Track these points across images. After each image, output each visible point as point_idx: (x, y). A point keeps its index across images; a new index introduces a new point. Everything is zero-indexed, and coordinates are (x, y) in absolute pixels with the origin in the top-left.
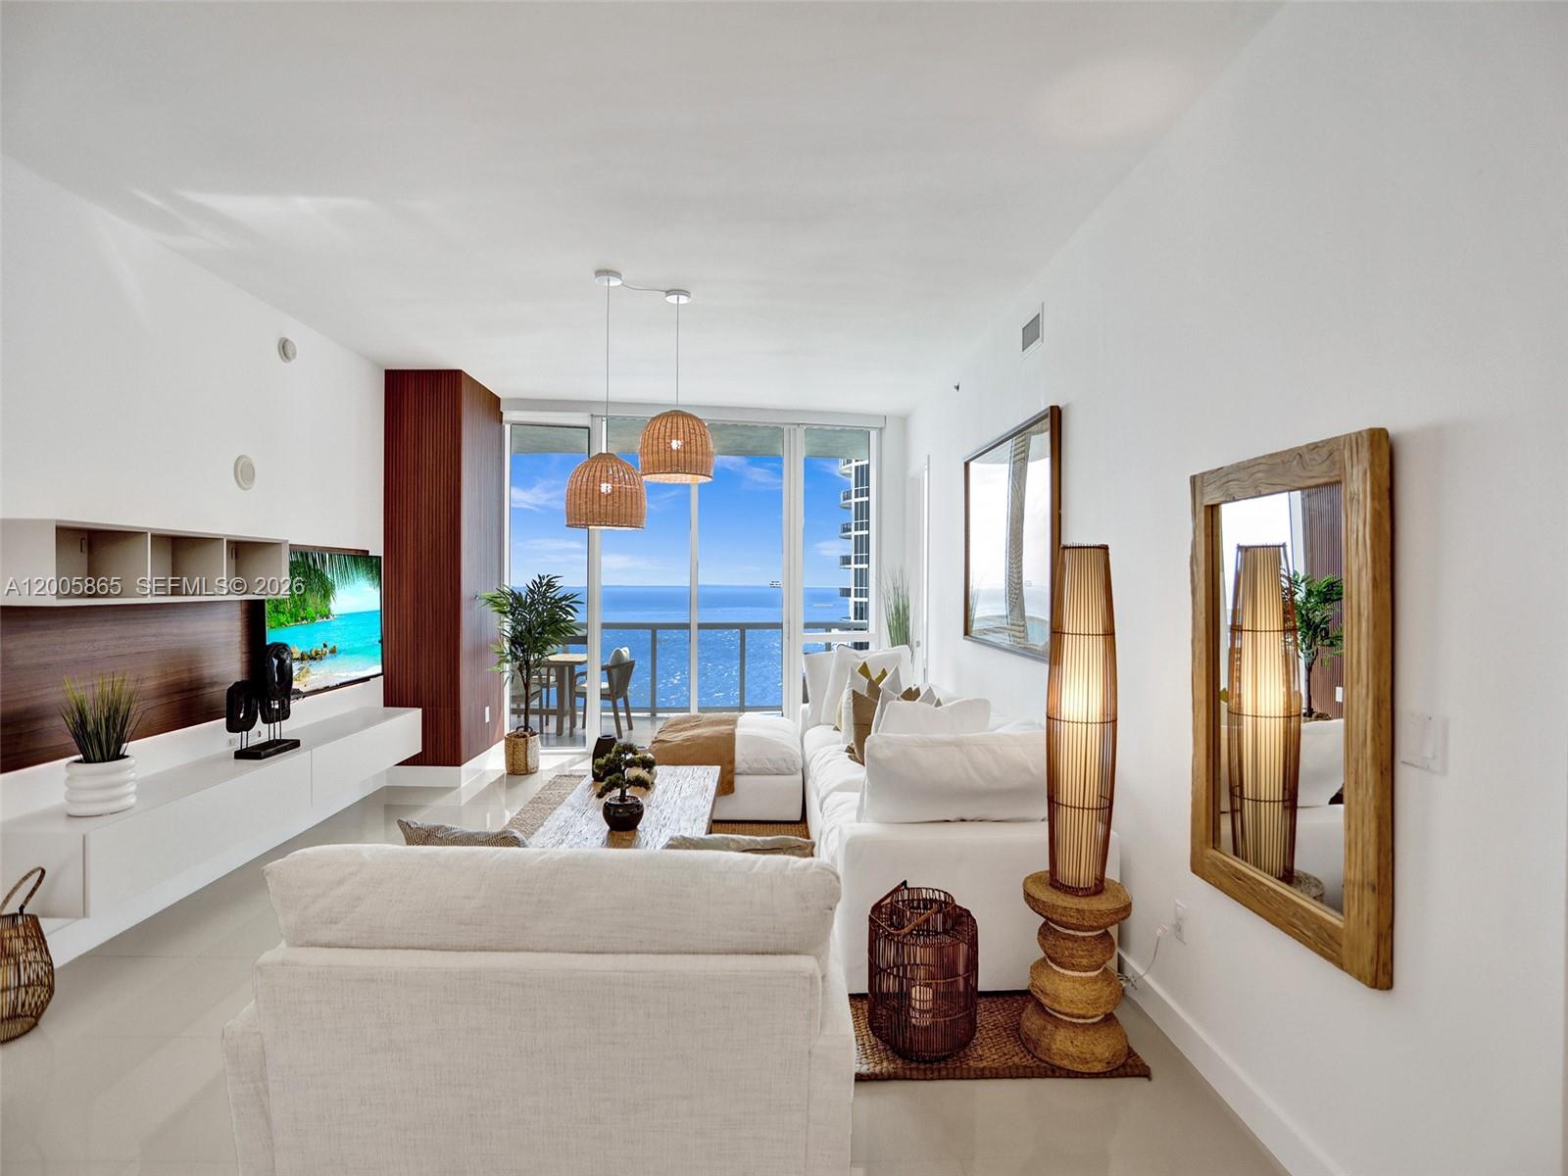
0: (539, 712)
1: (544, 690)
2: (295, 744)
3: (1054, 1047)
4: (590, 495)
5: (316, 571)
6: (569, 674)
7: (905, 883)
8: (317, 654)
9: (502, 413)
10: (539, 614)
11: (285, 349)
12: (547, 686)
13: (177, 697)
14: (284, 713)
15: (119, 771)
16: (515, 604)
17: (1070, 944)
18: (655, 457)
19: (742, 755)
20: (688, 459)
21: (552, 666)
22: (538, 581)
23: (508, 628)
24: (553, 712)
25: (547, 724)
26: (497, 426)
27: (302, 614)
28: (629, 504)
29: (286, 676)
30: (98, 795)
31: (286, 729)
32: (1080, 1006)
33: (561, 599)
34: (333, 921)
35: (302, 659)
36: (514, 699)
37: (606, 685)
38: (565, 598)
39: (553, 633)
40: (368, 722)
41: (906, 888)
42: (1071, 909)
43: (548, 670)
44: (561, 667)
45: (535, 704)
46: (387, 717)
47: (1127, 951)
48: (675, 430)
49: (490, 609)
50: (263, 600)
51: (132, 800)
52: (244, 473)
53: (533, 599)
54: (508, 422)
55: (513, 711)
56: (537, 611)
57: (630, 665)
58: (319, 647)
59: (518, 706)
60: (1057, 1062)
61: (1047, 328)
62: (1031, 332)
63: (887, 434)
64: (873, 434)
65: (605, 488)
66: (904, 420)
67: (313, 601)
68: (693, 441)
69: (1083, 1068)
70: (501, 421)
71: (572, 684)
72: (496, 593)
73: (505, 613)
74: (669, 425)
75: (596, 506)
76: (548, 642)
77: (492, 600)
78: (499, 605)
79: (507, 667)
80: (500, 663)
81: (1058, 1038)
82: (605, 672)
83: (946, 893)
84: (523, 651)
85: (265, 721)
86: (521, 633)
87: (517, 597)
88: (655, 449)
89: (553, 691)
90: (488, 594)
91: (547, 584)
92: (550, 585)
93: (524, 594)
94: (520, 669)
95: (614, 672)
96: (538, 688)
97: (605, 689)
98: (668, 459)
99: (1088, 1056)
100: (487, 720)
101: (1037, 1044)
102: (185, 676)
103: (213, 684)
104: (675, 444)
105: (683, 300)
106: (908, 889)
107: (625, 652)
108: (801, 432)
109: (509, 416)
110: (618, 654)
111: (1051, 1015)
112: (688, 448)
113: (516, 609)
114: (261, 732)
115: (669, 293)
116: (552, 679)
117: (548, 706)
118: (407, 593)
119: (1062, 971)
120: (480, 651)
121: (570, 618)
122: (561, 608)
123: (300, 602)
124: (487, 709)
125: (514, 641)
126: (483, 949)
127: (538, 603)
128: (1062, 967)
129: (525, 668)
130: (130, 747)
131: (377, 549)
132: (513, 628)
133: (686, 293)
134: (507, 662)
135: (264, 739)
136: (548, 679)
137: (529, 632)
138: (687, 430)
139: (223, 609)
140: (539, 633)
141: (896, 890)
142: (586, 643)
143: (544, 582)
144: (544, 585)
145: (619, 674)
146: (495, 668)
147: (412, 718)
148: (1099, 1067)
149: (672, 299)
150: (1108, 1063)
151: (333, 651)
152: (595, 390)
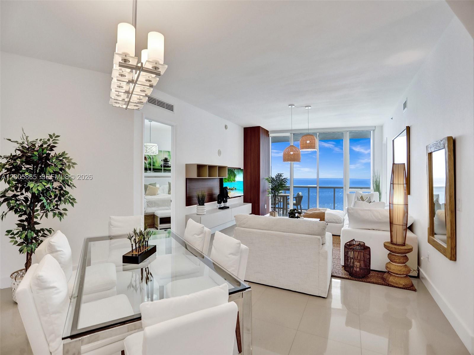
0: (278, 208)
1: (280, 203)
2: (228, 207)
3: (389, 280)
4: (288, 155)
5: (233, 171)
6: (286, 198)
7: (354, 239)
8: (232, 189)
9: (269, 135)
10: (278, 183)
11: (226, 127)
12: (280, 202)
13: (210, 196)
14: (226, 202)
15: (204, 207)
16: (272, 180)
17: (394, 257)
18: (303, 145)
19: (327, 217)
20: (311, 145)
21: (282, 197)
22: (278, 175)
23: (271, 186)
24: (282, 208)
25: (280, 212)
26: (268, 137)
27: (230, 180)
28: (297, 157)
29: (227, 193)
30: (201, 211)
31: (227, 204)
32: (396, 271)
33: (283, 179)
34: (244, 224)
35: (229, 189)
36: (272, 204)
37: (295, 202)
38: (284, 179)
39: (281, 187)
40: (240, 205)
41: (354, 241)
42: (393, 247)
43: (281, 198)
44: (283, 196)
45: (277, 206)
46: (244, 205)
47: (420, 267)
48: (307, 139)
49: (266, 181)
50: (223, 178)
51: (205, 213)
52: (219, 153)
53: (276, 179)
54: (270, 137)
55: (272, 208)
56: (278, 182)
57: (302, 197)
58: (233, 187)
59: (273, 206)
60: (390, 283)
61: (408, 104)
62: (405, 105)
63: (376, 131)
64: (372, 132)
65: (292, 153)
66: (381, 127)
67: (232, 177)
68: (312, 141)
69: (397, 286)
70: (269, 136)
71: (287, 201)
72: (268, 178)
73: (270, 182)
74: (306, 138)
75: (289, 157)
76: (280, 190)
77: (267, 179)
78: (269, 180)
79: (270, 195)
80: (269, 194)
81: (391, 278)
82: (295, 198)
83: (364, 243)
84: (274, 192)
85: (223, 203)
86: (274, 187)
87: (273, 179)
88: (303, 143)
89: (282, 203)
90: (266, 178)
91: (280, 175)
92: (281, 176)
93: (274, 178)
94: (273, 196)
95: (297, 198)
96: (278, 202)
97: (294, 203)
98: (306, 146)
99: (398, 283)
100: (266, 208)
101: (386, 279)
102: (211, 192)
103: (215, 194)
104: (308, 142)
105: (309, 108)
106: (355, 241)
107: (300, 193)
108: (348, 133)
109: (271, 135)
110: (298, 194)
111: (390, 274)
112: (311, 143)
113: (272, 181)
114: (223, 205)
115: (306, 107)
116: (282, 200)
117: (280, 207)
118: (249, 177)
119: (393, 263)
120: (264, 191)
121: (285, 184)
122: (283, 181)
123: (229, 178)
124: (266, 205)
125: (272, 189)
126: (266, 230)
127: (278, 180)
128: (393, 262)
129: (274, 197)
130: (205, 204)
131: (242, 168)
132: (272, 186)
133: (310, 106)
134: (270, 194)
135: (223, 206)
136: (281, 200)
137: (276, 187)
138: (310, 139)
139: (216, 179)
140: (278, 187)
141: (352, 241)
142: (289, 190)
143: (279, 175)
144: (279, 176)
145: (299, 199)
146: (268, 195)
147: (250, 205)
148: (401, 286)
149: (307, 108)
150: (404, 286)
151: (235, 189)
152: (289, 127)
